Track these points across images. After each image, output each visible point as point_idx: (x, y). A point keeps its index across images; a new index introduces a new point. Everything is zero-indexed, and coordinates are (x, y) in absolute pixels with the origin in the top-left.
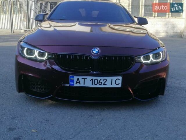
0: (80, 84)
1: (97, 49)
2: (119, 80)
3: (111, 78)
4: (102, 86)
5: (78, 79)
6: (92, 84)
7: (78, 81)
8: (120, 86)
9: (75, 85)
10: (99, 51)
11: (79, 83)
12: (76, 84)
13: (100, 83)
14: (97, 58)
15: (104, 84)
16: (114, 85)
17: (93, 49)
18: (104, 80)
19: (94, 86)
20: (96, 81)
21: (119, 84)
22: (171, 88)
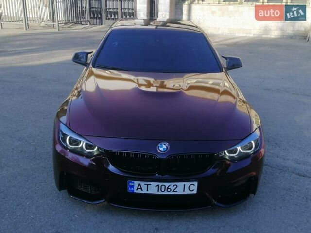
0: (142, 190)
1: (165, 144)
2: (194, 185)
3: (183, 183)
4: (171, 193)
5: (140, 185)
6: (158, 191)
7: (139, 187)
8: (195, 192)
9: (135, 191)
10: (167, 147)
11: (140, 190)
12: (137, 190)
13: (169, 190)
14: (165, 157)
15: (173, 191)
16: (187, 192)
17: (159, 145)
18: (173, 186)
19: (160, 193)
20: (163, 187)
21: (194, 190)
22: (271, 167)
